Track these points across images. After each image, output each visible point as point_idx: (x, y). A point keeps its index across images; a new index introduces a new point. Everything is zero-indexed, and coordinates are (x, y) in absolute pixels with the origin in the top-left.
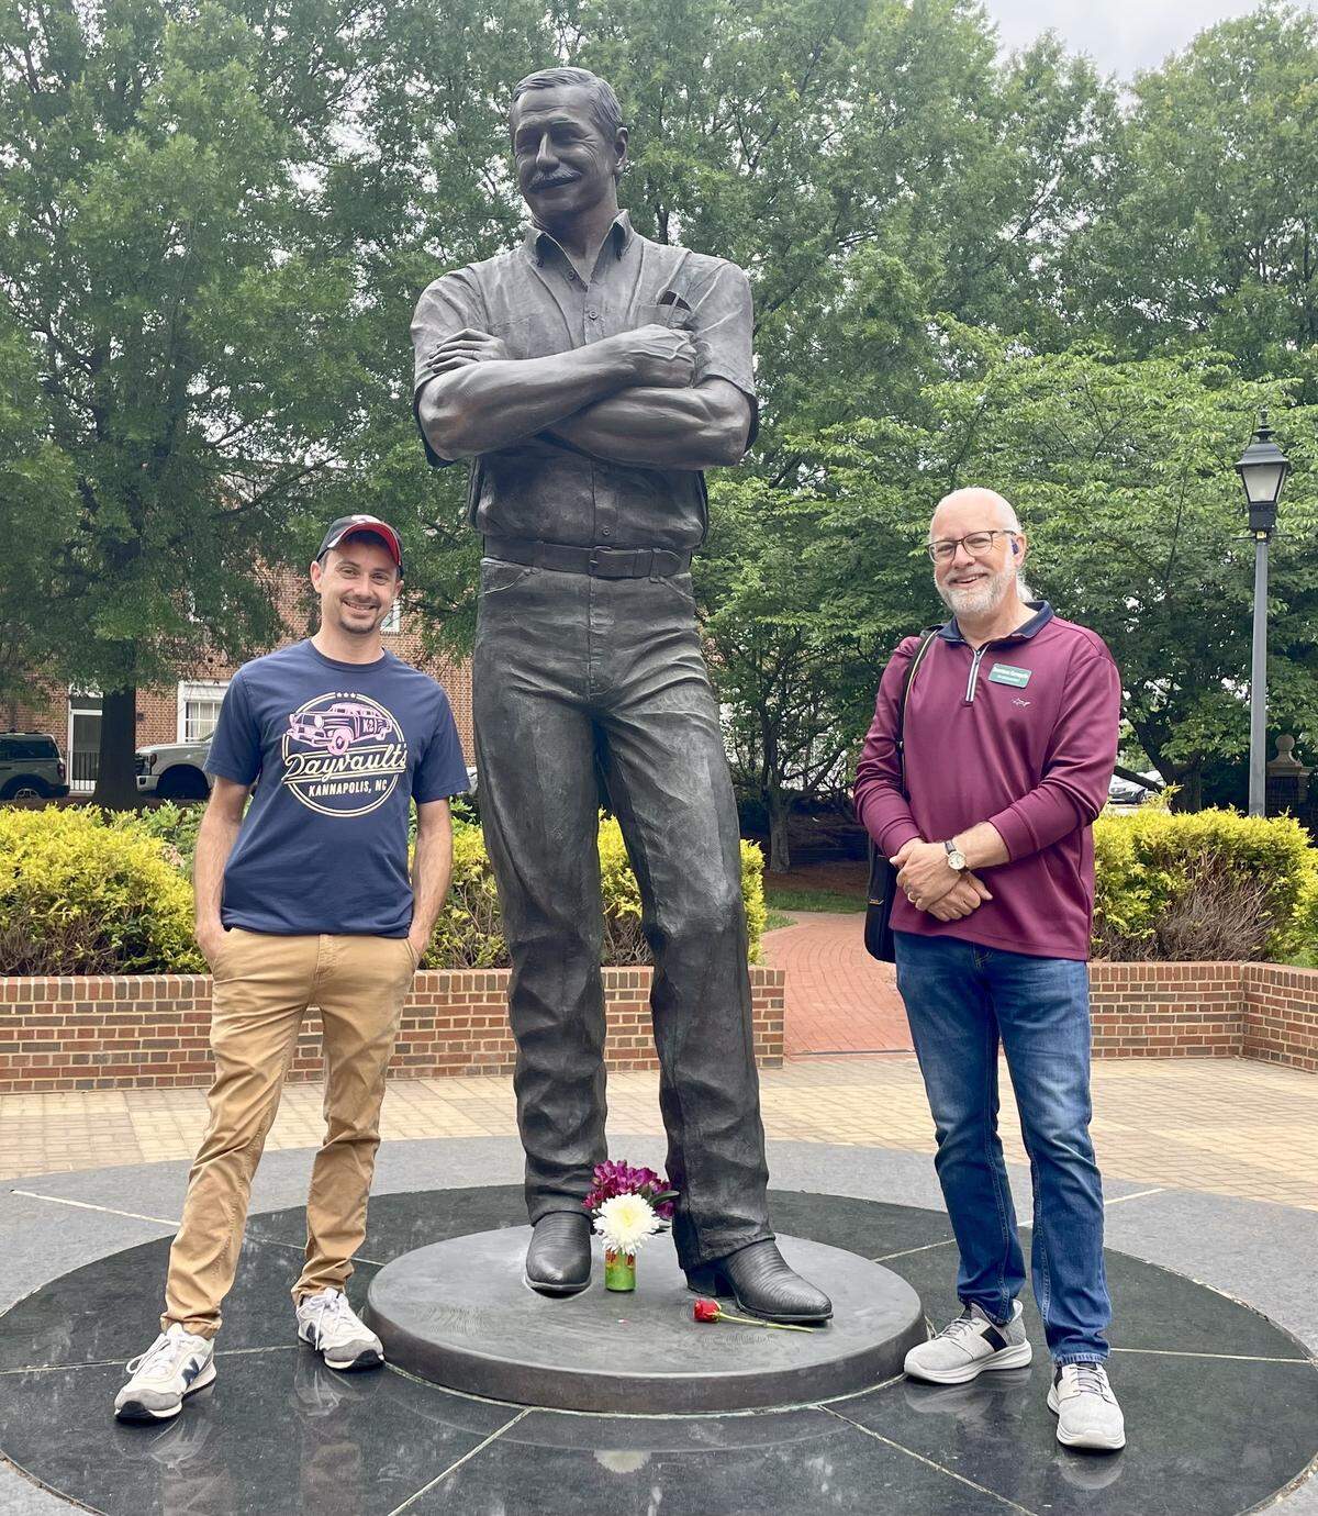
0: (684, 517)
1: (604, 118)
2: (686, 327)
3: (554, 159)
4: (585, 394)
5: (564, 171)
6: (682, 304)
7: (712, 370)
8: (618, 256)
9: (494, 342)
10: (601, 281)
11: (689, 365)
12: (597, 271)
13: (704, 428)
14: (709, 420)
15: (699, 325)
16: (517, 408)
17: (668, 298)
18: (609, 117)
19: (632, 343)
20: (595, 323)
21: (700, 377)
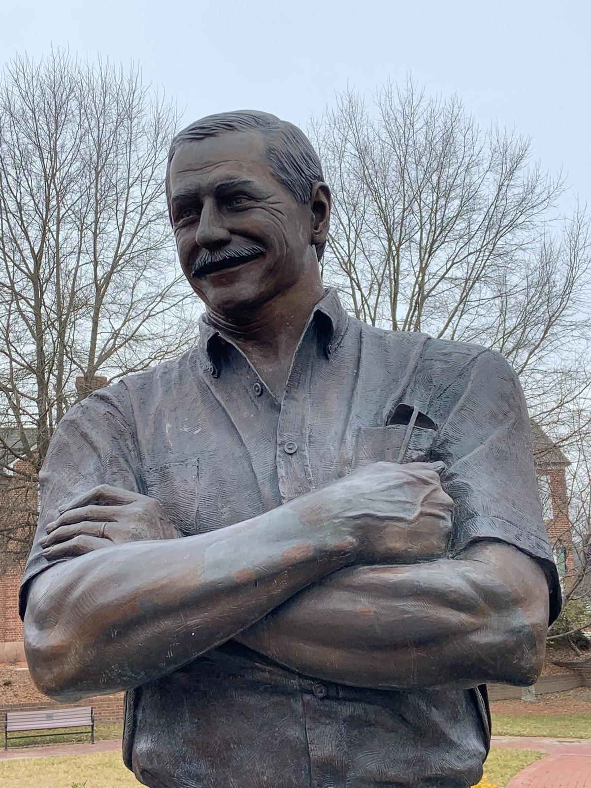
0: (452, 745)
1: (291, 171)
2: (432, 456)
3: (220, 233)
4: (278, 589)
5: (239, 247)
6: (424, 421)
7: (482, 528)
8: (325, 353)
9: (140, 504)
10: (301, 394)
11: (442, 523)
12: (295, 381)
13: (476, 629)
14: (484, 614)
15: (452, 449)
16: (167, 624)
17: (401, 415)
18: (299, 170)
19: (349, 501)
20: (294, 459)
21: (463, 542)
